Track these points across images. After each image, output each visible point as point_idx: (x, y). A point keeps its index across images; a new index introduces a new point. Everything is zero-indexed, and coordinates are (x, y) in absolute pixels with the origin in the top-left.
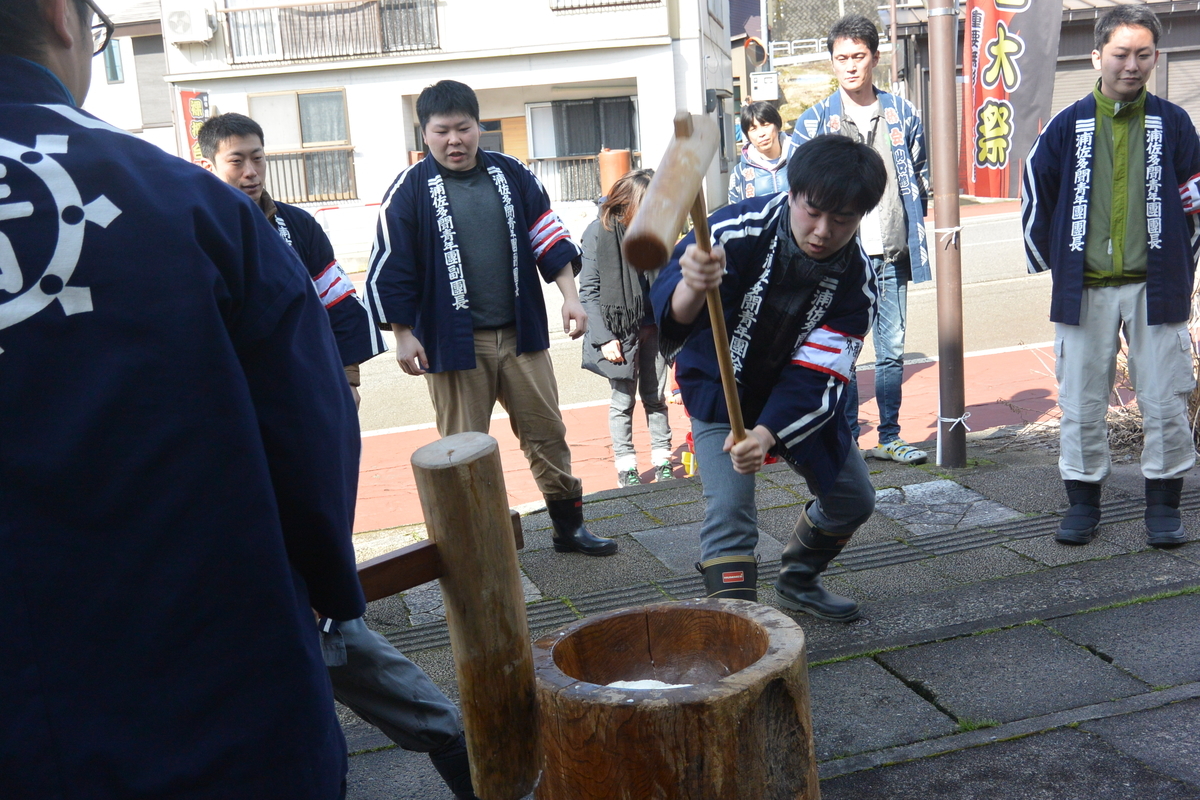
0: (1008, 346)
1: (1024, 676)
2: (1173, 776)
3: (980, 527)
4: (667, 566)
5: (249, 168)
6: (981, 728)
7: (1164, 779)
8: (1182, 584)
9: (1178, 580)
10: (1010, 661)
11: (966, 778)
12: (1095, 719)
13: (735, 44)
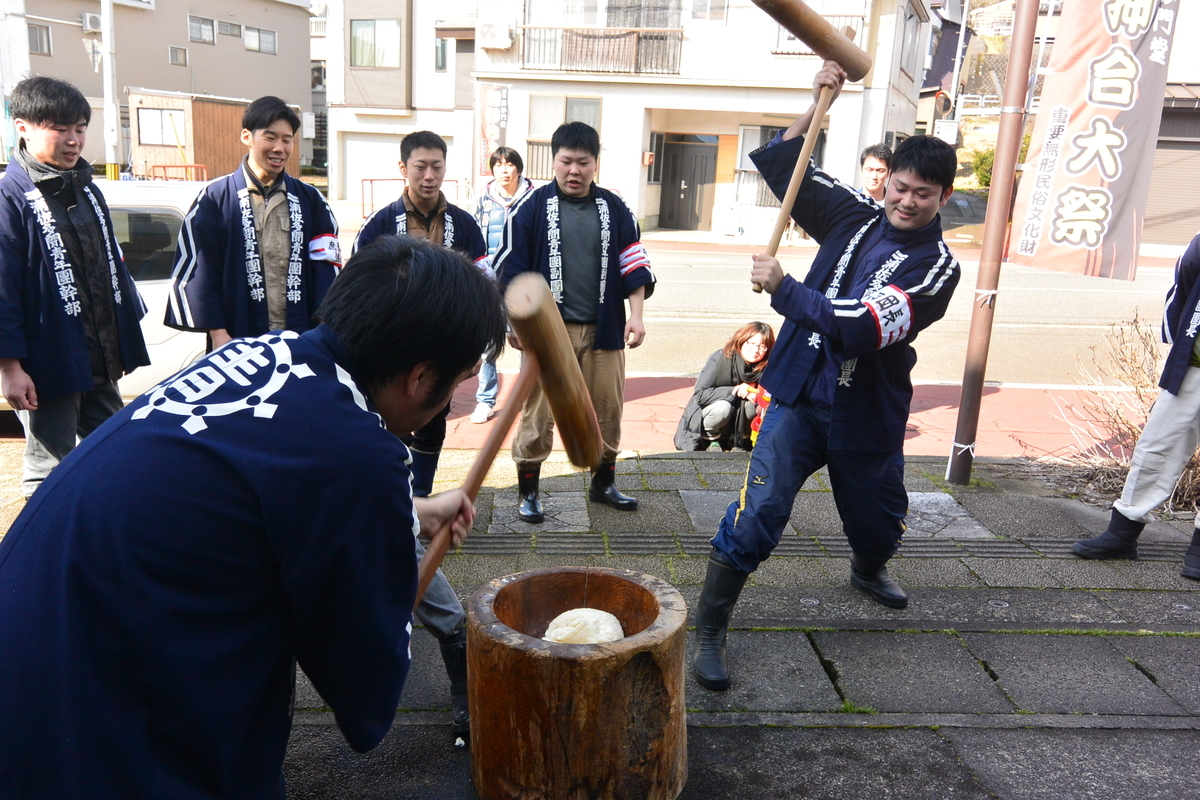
0: (1065, 384)
1: (919, 676)
2: (993, 791)
3: (953, 539)
4: (693, 523)
5: (429, 173)
6: (860, 712)
7: (984, 792)
8: (1095, 625)
9: (1091, 621)
10: (914, 661)
11: (826, 752)
12: (955, 727)
13: (923, 95)
